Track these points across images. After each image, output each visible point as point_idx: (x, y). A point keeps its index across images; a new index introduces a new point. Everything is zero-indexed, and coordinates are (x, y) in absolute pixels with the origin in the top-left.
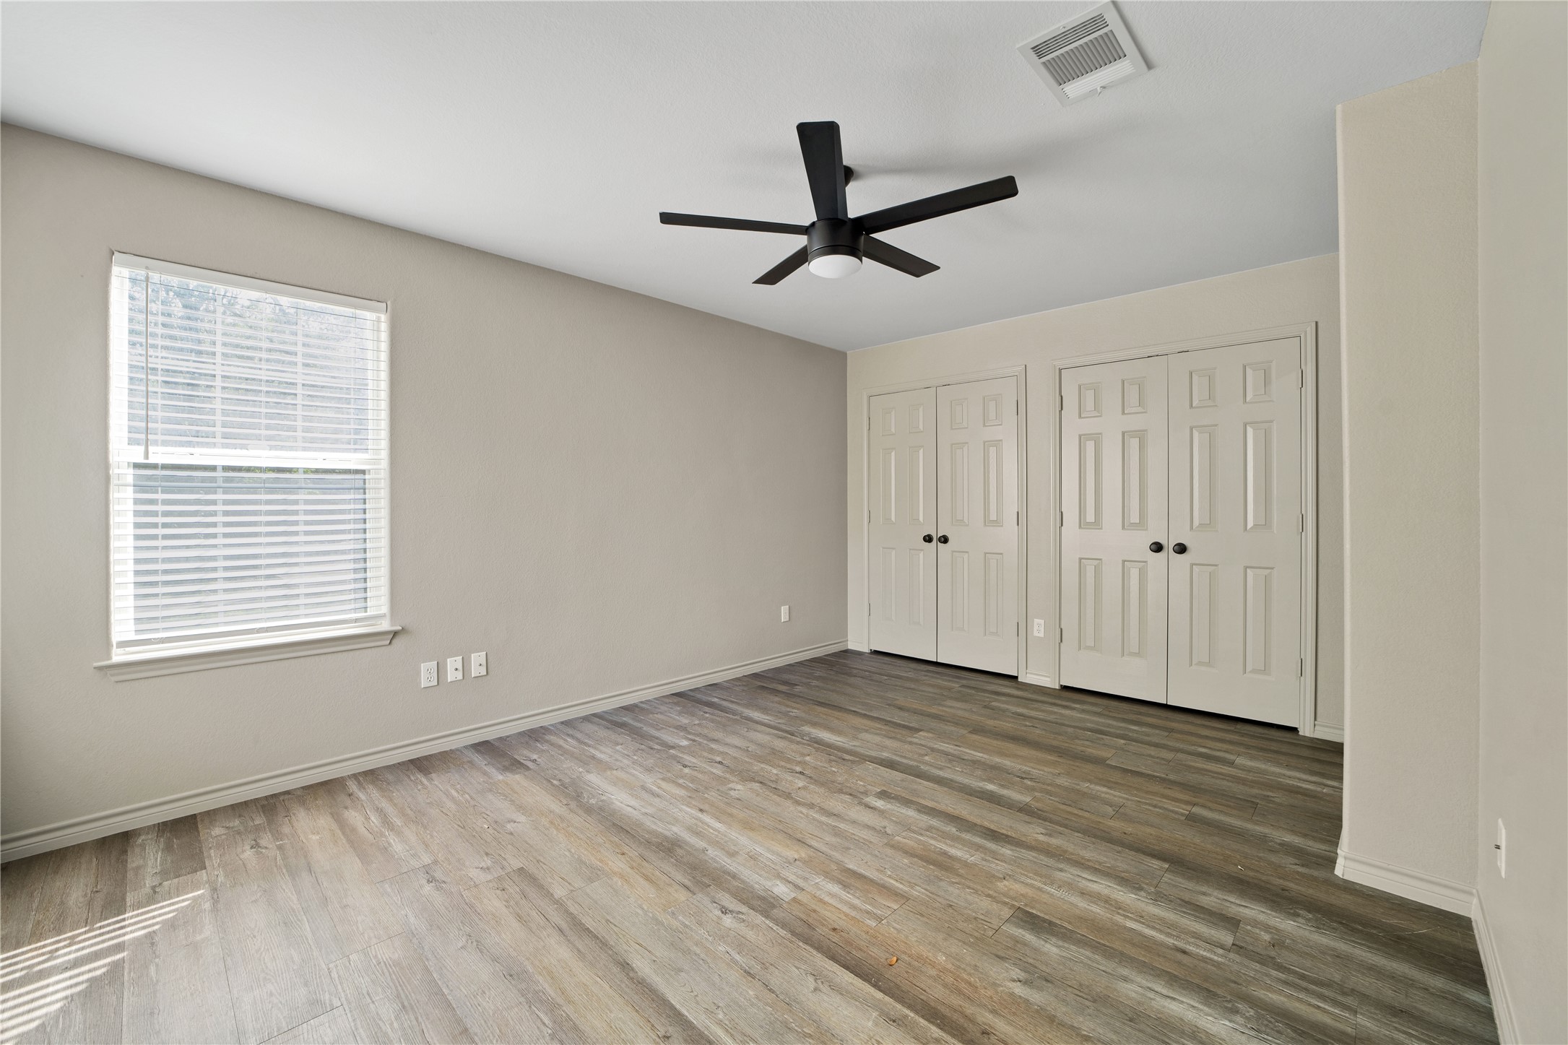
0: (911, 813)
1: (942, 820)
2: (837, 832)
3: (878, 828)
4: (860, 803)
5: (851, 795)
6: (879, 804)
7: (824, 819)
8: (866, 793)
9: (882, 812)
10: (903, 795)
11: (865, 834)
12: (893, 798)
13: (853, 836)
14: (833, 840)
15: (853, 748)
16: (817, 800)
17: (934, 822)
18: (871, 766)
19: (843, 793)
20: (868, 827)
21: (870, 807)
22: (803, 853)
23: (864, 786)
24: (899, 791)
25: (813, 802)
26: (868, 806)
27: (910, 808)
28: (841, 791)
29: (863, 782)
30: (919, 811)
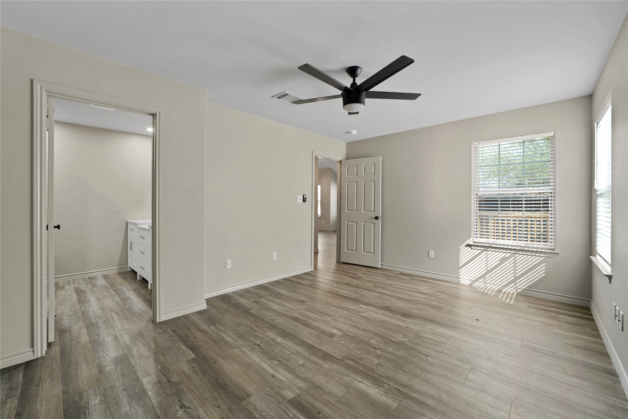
0: (323, 327)
1: (312, 325)
2: (351, 320)
3: (336, 322)
4: (343, 331)
5: (348, 336)
6: (335, 331)
7: (357, 325)
8: (341, 336)
9: (334, 327)
10: (323, 335)
11: (341, 320)
12: (328, 334)
13: (345, 319)
14: (352, 318)
15: (349, 373)
16: (362, 332)
17: (315, 324)
18: (337, 355)
19: (351, 336)
20: (340, 322)
21: (339, 329)
22: (361, 314)
23: (341, 340)
24: (325, 338)
25: (363, 332)
26: (340, 330)
27: (322, 329)
28: (352, 337)
29: (342, 343)
30: (319, 328)
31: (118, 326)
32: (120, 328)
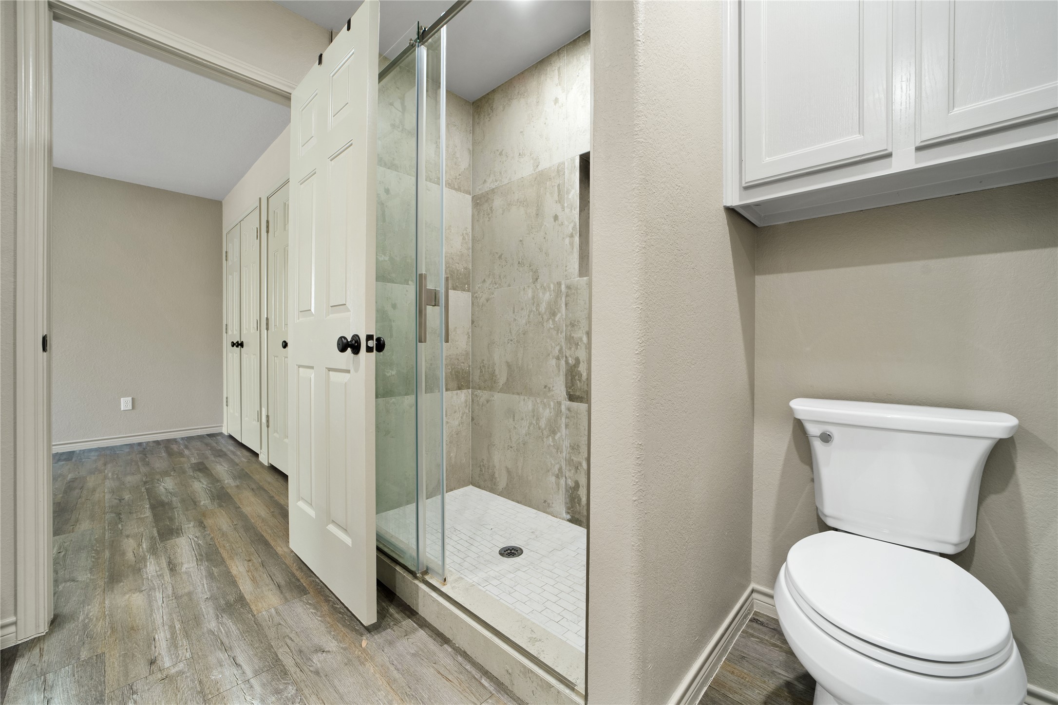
31: (160, 602)
32: (159, 595)
